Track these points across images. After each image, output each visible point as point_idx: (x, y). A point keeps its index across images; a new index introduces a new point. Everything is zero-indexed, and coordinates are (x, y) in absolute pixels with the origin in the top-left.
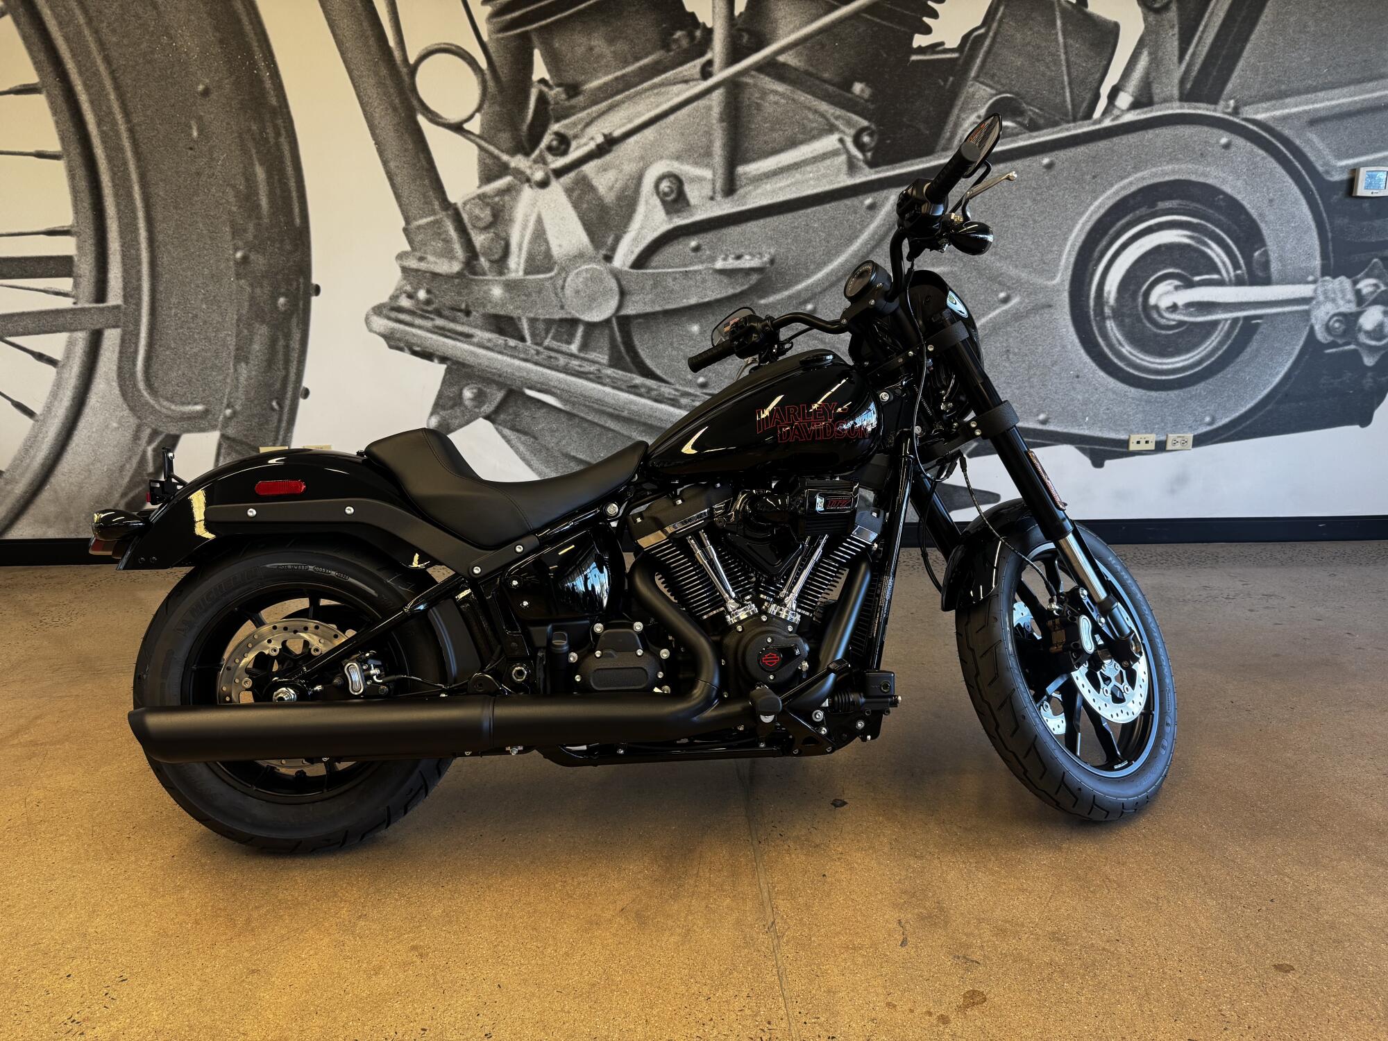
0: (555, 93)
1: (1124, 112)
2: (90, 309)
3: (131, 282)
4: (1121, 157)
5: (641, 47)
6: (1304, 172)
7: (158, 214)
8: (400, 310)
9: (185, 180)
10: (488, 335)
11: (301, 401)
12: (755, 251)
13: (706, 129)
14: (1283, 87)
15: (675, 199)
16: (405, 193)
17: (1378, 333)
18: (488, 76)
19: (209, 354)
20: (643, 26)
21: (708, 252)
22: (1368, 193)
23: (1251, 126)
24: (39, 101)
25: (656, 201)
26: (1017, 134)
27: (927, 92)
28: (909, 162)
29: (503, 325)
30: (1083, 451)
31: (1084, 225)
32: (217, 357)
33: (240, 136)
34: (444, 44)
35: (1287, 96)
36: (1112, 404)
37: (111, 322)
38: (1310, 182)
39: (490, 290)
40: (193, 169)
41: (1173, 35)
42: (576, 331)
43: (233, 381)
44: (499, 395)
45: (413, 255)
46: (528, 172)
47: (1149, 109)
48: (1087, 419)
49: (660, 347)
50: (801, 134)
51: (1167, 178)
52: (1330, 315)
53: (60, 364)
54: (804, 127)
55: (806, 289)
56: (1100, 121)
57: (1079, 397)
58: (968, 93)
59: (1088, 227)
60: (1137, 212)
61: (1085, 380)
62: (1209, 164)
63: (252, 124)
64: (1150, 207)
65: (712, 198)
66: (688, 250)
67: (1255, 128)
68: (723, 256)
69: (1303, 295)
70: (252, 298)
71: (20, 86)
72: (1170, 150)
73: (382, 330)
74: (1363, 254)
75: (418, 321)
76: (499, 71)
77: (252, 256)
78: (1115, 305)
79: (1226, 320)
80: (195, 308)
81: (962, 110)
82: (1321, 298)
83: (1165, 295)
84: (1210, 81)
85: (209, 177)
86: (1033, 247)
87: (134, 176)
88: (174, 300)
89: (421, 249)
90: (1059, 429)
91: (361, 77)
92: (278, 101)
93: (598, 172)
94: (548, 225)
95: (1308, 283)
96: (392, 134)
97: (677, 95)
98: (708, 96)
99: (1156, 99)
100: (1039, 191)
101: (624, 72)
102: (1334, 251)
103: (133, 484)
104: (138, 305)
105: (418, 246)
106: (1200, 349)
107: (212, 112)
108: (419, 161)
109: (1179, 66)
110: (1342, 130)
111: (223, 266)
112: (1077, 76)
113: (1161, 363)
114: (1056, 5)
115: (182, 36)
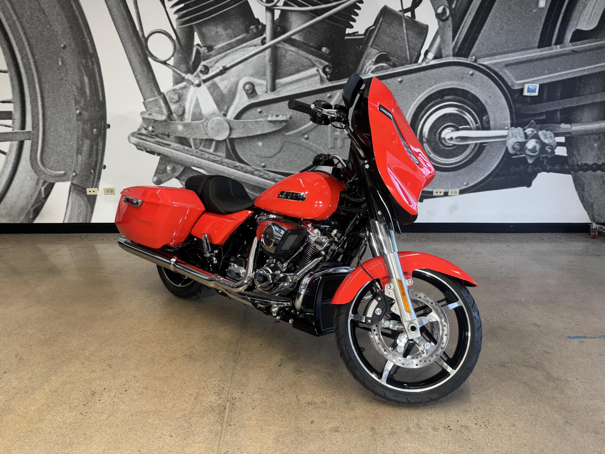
0: (203, 50)
1: (430, 60)
2: (19, 132)
3: (35, 122)
4: (429, 78)
5: (237, 32)
6: (503, 86)
7: (46, 96)
8: (142, 134)
9: (56, 82)
10: (177, 145)
11: (103, 170)
12: (284, 114)
13: (264, 65)
14: (494, 51)
15: (252, 92)
16: (144, 88)
17: (533, 150)
18: (176, 42)
19: (66, 151)
20: (238, 23)
21: (265, 114)
22: (528, 94)
23: (482, 67)
25: (245, 93)
26: (388, 69)
27: (351, 51)
29: (183, 141)
31: (415, 105)
32: (69, 152)
33: (78, 65)
34: (159, 29)
35: (496, 55)
37: (27, 137)
38: (506, 89)
39: (178, 127)
40: (60, 77)
41: (450, 30)
42: (212, 144)
43: (75, 162)
44: (182, 169)
45: (147, 113)
46: (193, 80)
47: (441, 59)
49: (246, 151)
50: (302, 67)
51: (448, 87)
52: (514, 142)
53: (7, 154)
54: (303, 65)
55: (305, 129)
56: (421, 64)
58: (368, 52)
59: (417, 106)
60: (436, 100)
62: (465, 82)
63: (83, 60)
64: (441, 98)
66: (257, 113)
68: (271, 115)
69: (503, 135)
70: (83, 129)
72: (449, 76)
73: (134, 142)
74: (527, 119)
75: (149, 139)
76: (181, 40)
77: (83, 112)
78: (427, 138)
79: (472, 144)
80: (61, 133)
81: (366, 58)
82: (511, 136)
83: (448, 134)
84: (465, 49)
85: (66, 81)
87: (36, 80)
88: (52, 129)
91: (126, 42)
92: (93, 51)
93: (220, 81)
94: (200, 102)
95: (505, 130)
96: (139, 65)
97: (252, 51)
98: (264, 52)
99: (443, 55)
100: (397, 92)
101: (230, 41)
102: (516, 117)
103: (36, 202)
104: (38, 131)
105: (149, 109)
106: (462, 156)
107: (67, 55)
108: (149, 75)
109: (452, 43)
110: (518, 69)
111: (71, 116)
112: (412, 46)
113: (446, 161)
114: (403, 17)
115: (55, 25)
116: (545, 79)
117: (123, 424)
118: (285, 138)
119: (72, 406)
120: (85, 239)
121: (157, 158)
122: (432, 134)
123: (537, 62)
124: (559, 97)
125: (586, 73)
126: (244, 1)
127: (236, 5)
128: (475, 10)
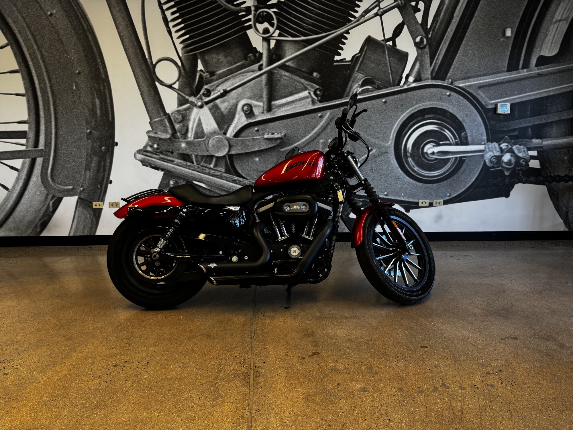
0: (206, 75)
1: (411, 83)
2: (32, 150)
3: (48, 141)
4: (411, 99)
5: (237, 59)
6: (478, 105)
7: (59, 116)
8: (147, 151)
10: (180, 161)
11: (109, 185)
12: (279, 132)
13: (260, 88)
14: (468, 75)
15: (249, 112)
16: (150, 109)
17: (509, 163)
18: (182, 69)
19: (75, 167)
20: (237, 52)
21: (261, 132)
22: (502, 113)
23: (458, 89)
24: (19, 76)
25: (242, 113)
26: (373, 91)
27: (340, 76)
28: (334, 101)
29: (186, 157)
30: (402, 206)
31: (398, 123)
32: (78, 168)
33: (91, 89)
34: (166, 57)
35: (470, 78)
36: (412, 189)
37: (40, 155)
38: (480, 109)
39: (181, 144)
40: (73, 100)
41: (428, 57)
42: (213, 160)
43: (84, 177)
45: (153, 132)
46: (196, 102)
47: (420, 82)
48: (403, 194)
49: (244, 166)
50: (296, 90)
51: (428, 107)
52: (491, 156)
53: (19, 171)
54: (296, 88)
55: (298, 145)
56: (403, 86)
57: (399, 186)
58: (355, 76)
59: (400, 124)
60: (418, 119)
61: (401, 180)
62: (443, 102)
63: (95, 84)
64: (422, 117)
65: (263, 113)
66: (254, 131)
67: (459, 89)
68: (267, 133)
69: (481, 149)
70: (92, 147)
71: (12, 70)
72: (429, 97)
73: (140, 159)
74: (501, 135)
75: (154, 156)
76: (185, 66)
77: (93, 132)
78: (411, 152)
79: (453, 158)
80: (71, 150)
81: (353, 82)
83: (429, 149)
84: (442, 73)
85: (79, 103)
86: (380, 131)
87: (51, 103)
88: (63, 147)
89: (155, 129)
90: (392, 198)
91: (135, 68)
92: (105, 77)
93: (221, 103)
94: (203, 121)
95: (482, 145)
96: (146, 88)
97: (250, 76)
98: (261, 77)
99: (423, 79)
100: (382, 111)
101: (230, 68)
102: (491, 133)
103: (44, 215)
104: (50, 149)
106: (444, 169)
107: (81, 80)
108: (156, 98)
109: (430, 68)
110: (490, 90)
111: (82, 135)
112: (394, 71)
113: (429, 174)
114: (385, 46)
115: (72, 54)
116: (515, 98)
117: (149, 389)
118: (280, 154)
119: (95, 375)
121: (161, 174)
122: (416, 149)
123: (507, 84)
124: (529, 115)
125: (552, 93)
126: (243, 32)
127: (236, 36)
128: (449, 39)
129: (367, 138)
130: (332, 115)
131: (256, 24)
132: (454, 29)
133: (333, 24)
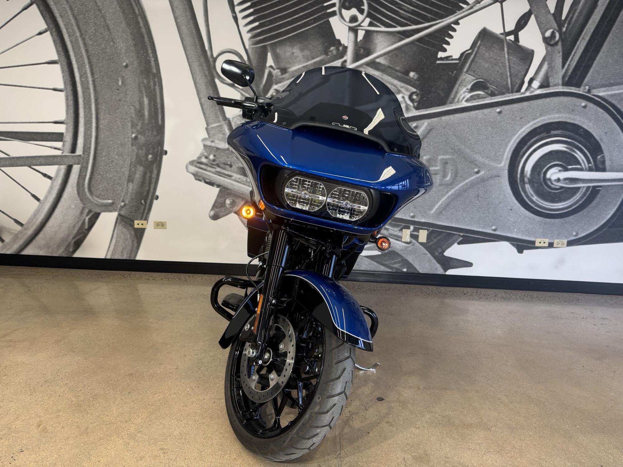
1: (535, 90)
2: (68, 156)
3: (87, 145)
4: (534, 109)
5: (315, 53)
7: (101, 117)
8: (201, 163)
9: (114, 102)
10: (239, 176)
11: (155, 202)
14: (612, 81)
16: (207, 112)
19: (116, 178)
20: (316, 44)
23: (596, 98)
24: (57, 67)
26: (485, 98)
27: (444, 77)
28: (434, 108)
30: (513, 245)
31: (516, 140)
32: (120, 179)
33: (139, 86)
34: (230, 49)
35: (614, 85)
36: (528, 224)
37: (77, 162)
40: (118, 98)
41: (560, 56)
43: (126, 190)
44: (242, 203)
45: (209, 140)
47: (548, 89)
48: (515, 230)
51: (556, 120)
53: (53, 179)
56: (524, 93)
57: (512, 219)
58: (462, 78)
60: (541, 135)
61: (514, 211)
62: (576, 115)
63: (145, 80)
64: (547, 133)
67: (598, 99)
70: (137, 155)
71: (50, 60)
72: (557, 108)
73: (193, 171)
75: (209, 169)
76: (252, 61)
77: (139, 136)
78: (530, 178)
79: (584, 187)
80: (113, 158)
81: (459, 86)
83: (554, 174)
84: (577, 78)
85: (125, 102)
86: (491, 149)
87: (93, 100)
88: (104, 154)
89: (212, 137)
90: (502, 234)
91: (192, 62)
92: (157, 71)
96: (204, 87)
99: (551, 84)
100: (495, 123)
101: (307, 64)
103: (78, 233)
104: (89, 155)
105: (211, 135)
106: (571, 200)
107: (128, 75)
109: (562, 71)
111: (126, 140)
112: (514, 73)
113: (552, 206)
114: (505, 41)
115: (119, 42)
120: (128, 277)
121: (216, 190)
122: (536, 173)
126: (325, 20)
127: (315, 24)
128: (589, 35)
129: (474, 156)
130: (431, 126)
131: (341, 10)
132: (597, 20)
133: (438, 11)
